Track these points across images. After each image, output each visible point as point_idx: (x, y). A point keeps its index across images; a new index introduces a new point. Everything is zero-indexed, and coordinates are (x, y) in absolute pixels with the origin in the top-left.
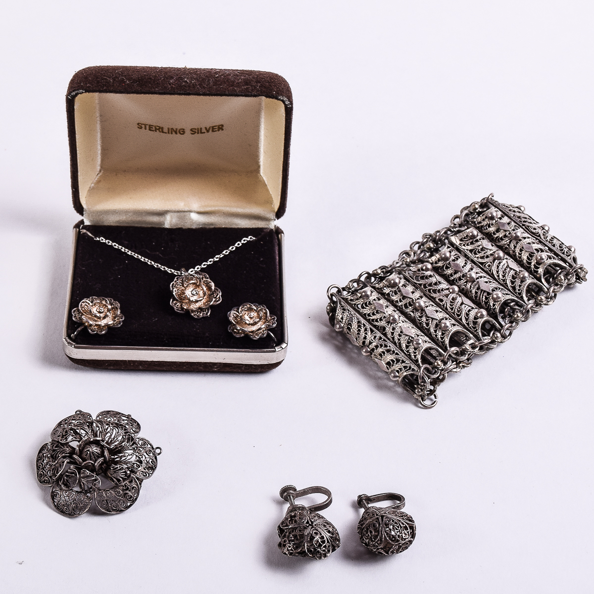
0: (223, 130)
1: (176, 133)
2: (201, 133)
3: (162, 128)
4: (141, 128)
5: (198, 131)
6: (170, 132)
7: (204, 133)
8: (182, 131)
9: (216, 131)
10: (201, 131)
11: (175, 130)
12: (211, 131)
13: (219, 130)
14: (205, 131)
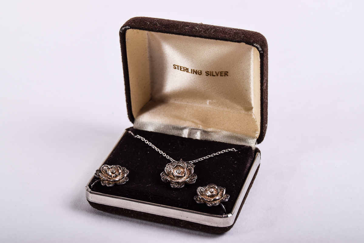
0: (227, 75)
1: (196, 74)
2: (213, 76)
3: (188, 69)
4: (176, 68)
5: (210, 73)
6: (193, 72)
7: (215, 76)
8: (200, 73)
9: (223, 76)
10: (212, 74)
11: (195, 71)
12: (219, 75)
13: (225, 76)
14: (216, 75)
